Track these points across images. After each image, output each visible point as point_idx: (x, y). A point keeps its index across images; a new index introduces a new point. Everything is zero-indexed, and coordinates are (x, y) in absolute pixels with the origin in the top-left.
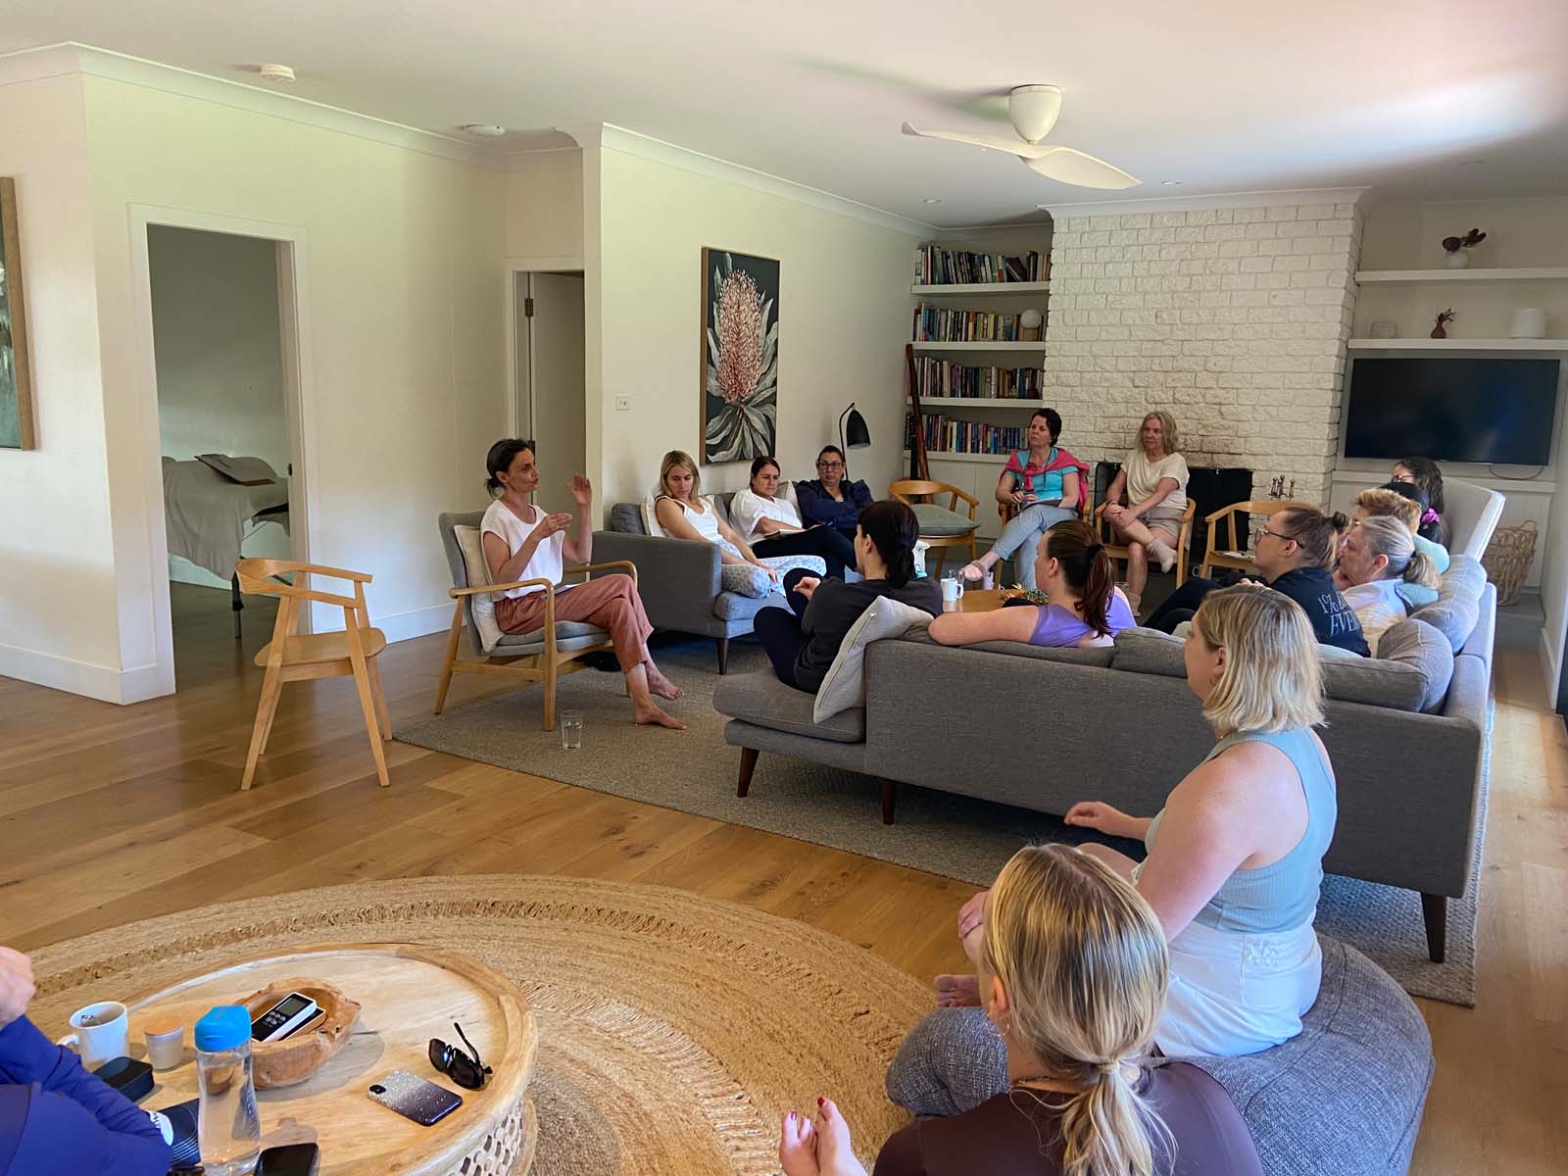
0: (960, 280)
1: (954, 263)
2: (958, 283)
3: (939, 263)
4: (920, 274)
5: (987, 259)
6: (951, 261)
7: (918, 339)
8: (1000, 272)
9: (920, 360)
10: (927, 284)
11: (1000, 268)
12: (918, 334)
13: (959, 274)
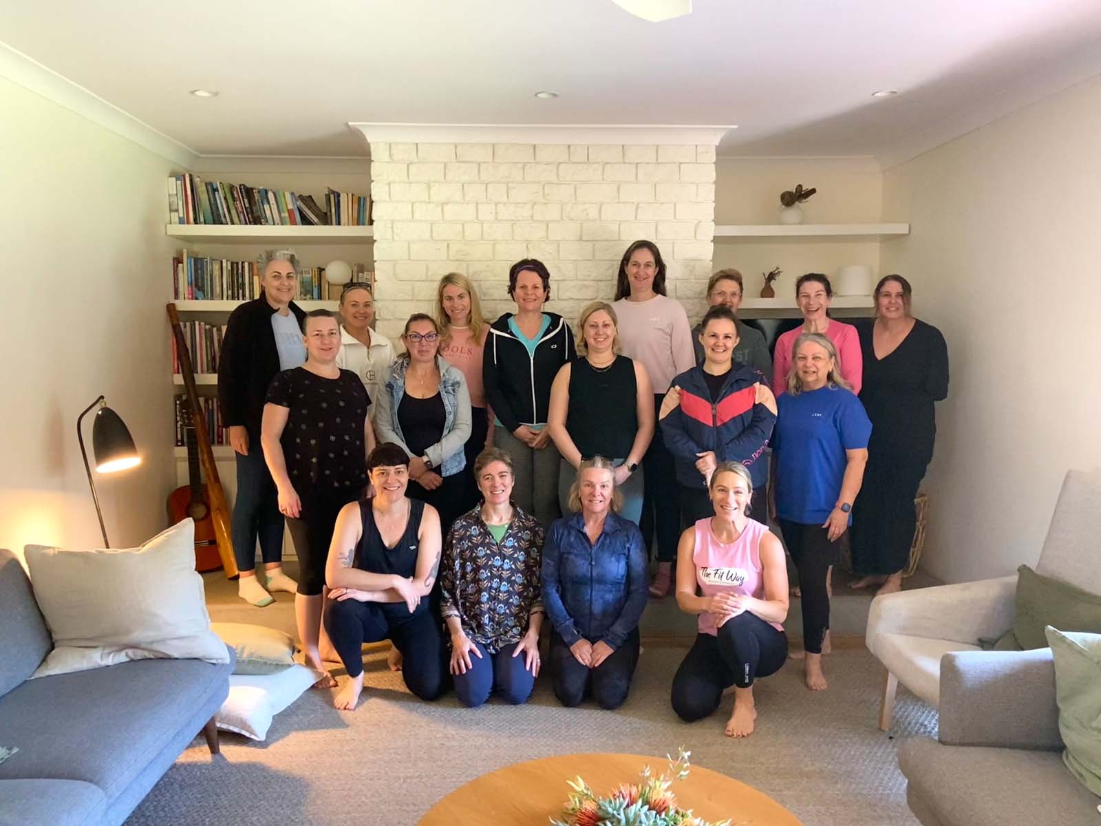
0: (236, 219)
1: (225, 198)
2: (233, 223)
3: (204, 197)
4: (177, 211)
5: (271, 196)
6: (220, 196)
7: (181, 296)
8: (290, 212)
9: (188, 324)
10: (188, 223)
11: (290, 207)
12: (181, 289)
13: (233, 212)
